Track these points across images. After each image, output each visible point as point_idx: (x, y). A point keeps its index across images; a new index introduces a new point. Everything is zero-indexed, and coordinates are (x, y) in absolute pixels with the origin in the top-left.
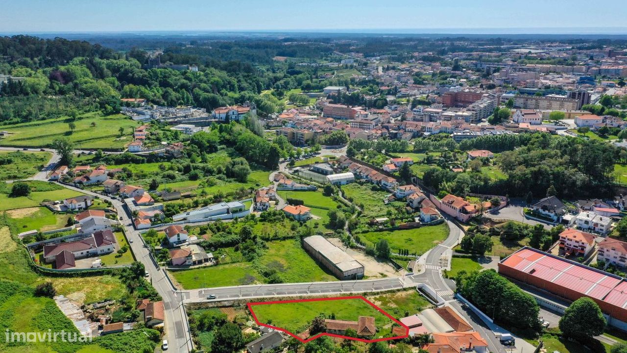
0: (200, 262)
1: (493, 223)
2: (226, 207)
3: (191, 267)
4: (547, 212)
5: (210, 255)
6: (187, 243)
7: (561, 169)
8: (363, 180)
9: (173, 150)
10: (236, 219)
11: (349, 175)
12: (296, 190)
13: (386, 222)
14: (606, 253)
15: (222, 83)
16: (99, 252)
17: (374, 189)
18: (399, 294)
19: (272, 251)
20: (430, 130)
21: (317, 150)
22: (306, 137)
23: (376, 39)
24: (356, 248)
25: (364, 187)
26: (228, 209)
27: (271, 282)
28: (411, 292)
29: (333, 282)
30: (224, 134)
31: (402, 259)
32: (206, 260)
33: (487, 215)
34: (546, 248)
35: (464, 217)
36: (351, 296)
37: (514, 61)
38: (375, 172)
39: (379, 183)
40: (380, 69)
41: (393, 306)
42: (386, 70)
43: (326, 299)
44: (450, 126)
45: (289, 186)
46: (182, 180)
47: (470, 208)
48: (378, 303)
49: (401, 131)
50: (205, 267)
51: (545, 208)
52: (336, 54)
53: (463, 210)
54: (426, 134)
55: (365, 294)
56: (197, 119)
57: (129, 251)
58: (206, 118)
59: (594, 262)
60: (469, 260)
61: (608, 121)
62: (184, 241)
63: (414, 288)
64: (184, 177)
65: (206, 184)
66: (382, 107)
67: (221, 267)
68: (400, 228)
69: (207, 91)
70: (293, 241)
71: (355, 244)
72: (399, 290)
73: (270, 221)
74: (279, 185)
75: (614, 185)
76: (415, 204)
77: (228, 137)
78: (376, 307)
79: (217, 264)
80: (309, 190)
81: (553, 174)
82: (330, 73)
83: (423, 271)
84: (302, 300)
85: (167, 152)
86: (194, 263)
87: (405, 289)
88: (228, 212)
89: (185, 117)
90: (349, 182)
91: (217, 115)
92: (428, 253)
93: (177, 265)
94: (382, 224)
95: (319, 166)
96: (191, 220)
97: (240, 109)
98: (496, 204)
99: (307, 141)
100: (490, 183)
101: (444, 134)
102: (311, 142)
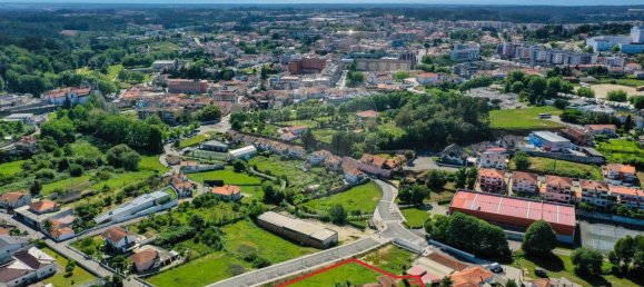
0: (168, 262)
1: (415, 174)
2: (151, 199)
3: (161, 270)
4: (454, 158)
5: (174, 253)
6: (137, 245)
7: (451, 119)
8: (268, 152)
9: (26, 145)
10: (170, 210)
11: (250, 148)
12: (202, 171)
13: (319, 189)
14: (519, 184)
15: (33, 62)
16: (39, 276)
17: (283, 159)
18: (381, 251)
19: (231, 236)
20: (298, 97)
21: (196, 127)
22: (176, 116)
23: (167, 10)
24: (307, 217)
25: (271, 159)
26: (154, 202)
27: (260, 267)
28: (389, 247)
29: (317, 253)
30: (77, 120)
31: (357, 220)
32: (174, 259)
33: (406, 168)
34: (471, 187)
35: (388, 172)
36: (343, 262)
37: (319, 28)
38: (276, 143)
39: (286, 152)
40: (197, 40)
41: (385, 263)
42: (204, 41)
43: (324, 270)
44: (316, 92)
45: (193, 168)
46: (63, 178)
47: (391, 164)
48: (370, 263)
49: (271, 101)
50: (177, 266)
51: (452, 155)
52: (131, 26)
53: (385, 166)
54: (296, 101)
55: (354, 257)
56: (29, 106)
57: (76, 268)
58: (40, 105)
59: (511, 193)
60: (415, 210)
61: (442, 78)
62: (133, 243)
63: (390, 243)
64: (62, 174)
65: (98, 179)
66: (230, 79)
67: (194, 263)
68: (336, 192)
69: (23, 73)
70: (244, 222)
71: (305, 214)
72: (379, 248)
73: (205, 206)
74: (182, 169)
75: (491, 129)
76: (336, 167)
77: (84, 123)
78: (371, 267)
79: (187, 261)
80: (217, 169)
81: (446, 124)
82: (142, 47)
83: (386, 227)
84: (305, 276)
85: (19, 148)
86: (162, 265)
87: (383, 246)
88: (155, 205)
89: (12, 105)
90: (252, 155)
91: (52, 100)
92: (377, 210)
93: (145, 271)
94: (316, 191)
95: (210, 143)
96: (119, 219)
97: (79, 91)
98: (409, 157)
99: (178, 119)
100: (394, 139)
101: (313, 100)
102: (185, 120)
